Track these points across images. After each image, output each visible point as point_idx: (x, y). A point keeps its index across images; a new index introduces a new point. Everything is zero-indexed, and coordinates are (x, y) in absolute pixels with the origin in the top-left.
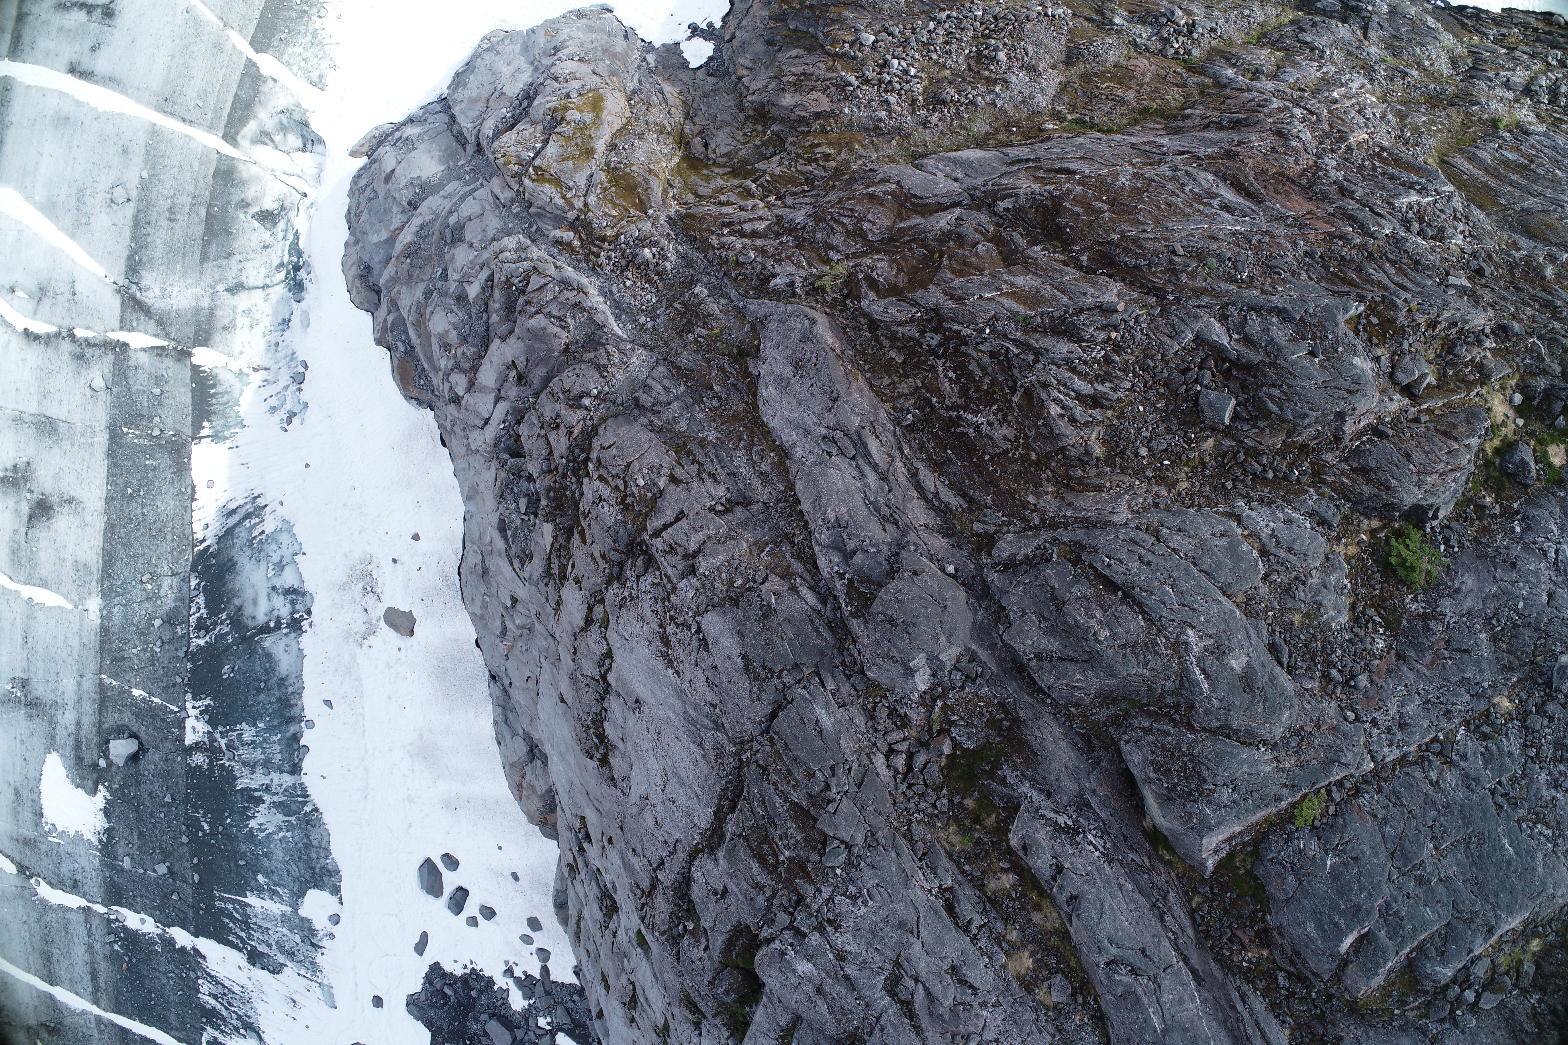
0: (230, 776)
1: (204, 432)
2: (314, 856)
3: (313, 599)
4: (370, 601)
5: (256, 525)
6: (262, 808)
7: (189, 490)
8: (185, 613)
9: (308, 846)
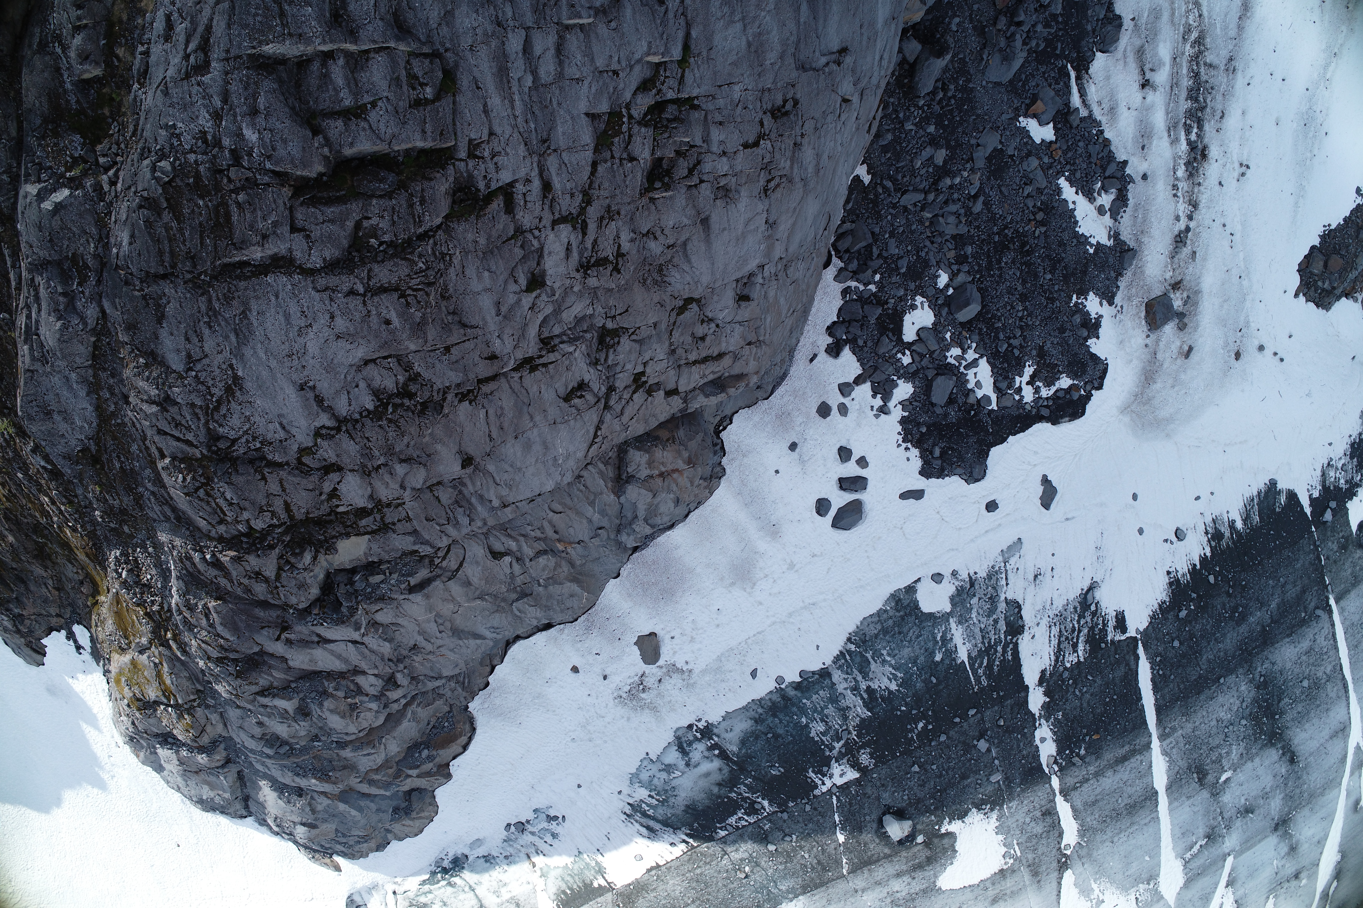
0: (863, 725)
1: (603, 883)
2: (890, 622)
3: (678, 729)
4: (650, 681)
5: (648, 805)
6: (875, 685)
7: (653, 872)
8: (750, 829)
9: (885, 631)
